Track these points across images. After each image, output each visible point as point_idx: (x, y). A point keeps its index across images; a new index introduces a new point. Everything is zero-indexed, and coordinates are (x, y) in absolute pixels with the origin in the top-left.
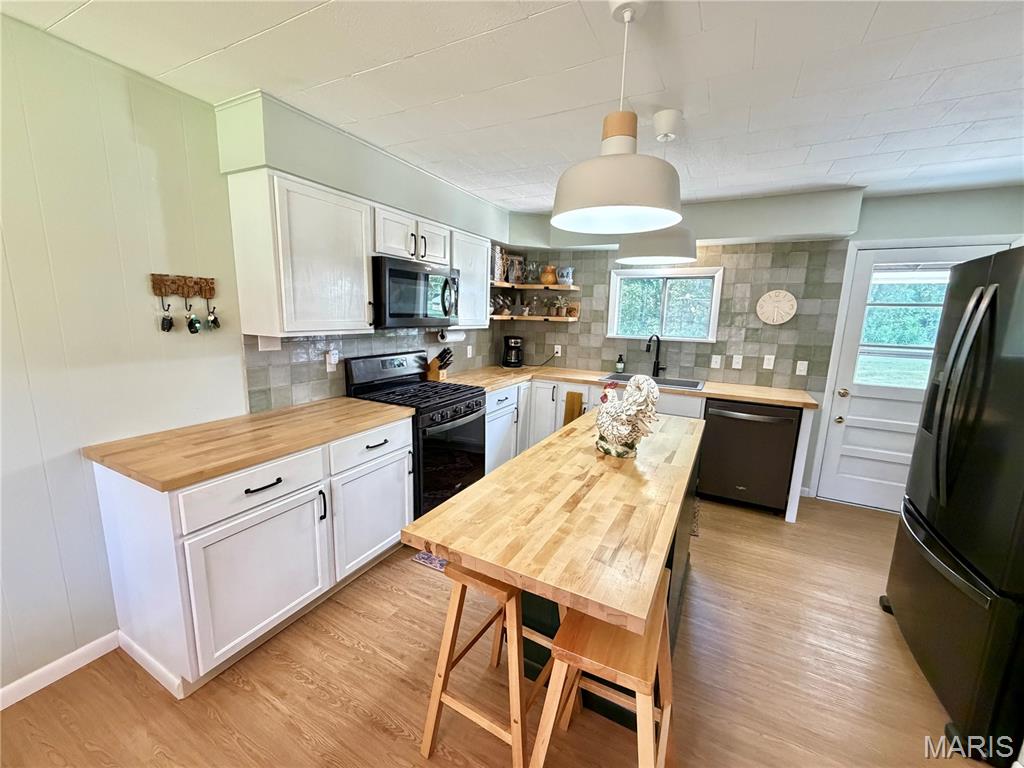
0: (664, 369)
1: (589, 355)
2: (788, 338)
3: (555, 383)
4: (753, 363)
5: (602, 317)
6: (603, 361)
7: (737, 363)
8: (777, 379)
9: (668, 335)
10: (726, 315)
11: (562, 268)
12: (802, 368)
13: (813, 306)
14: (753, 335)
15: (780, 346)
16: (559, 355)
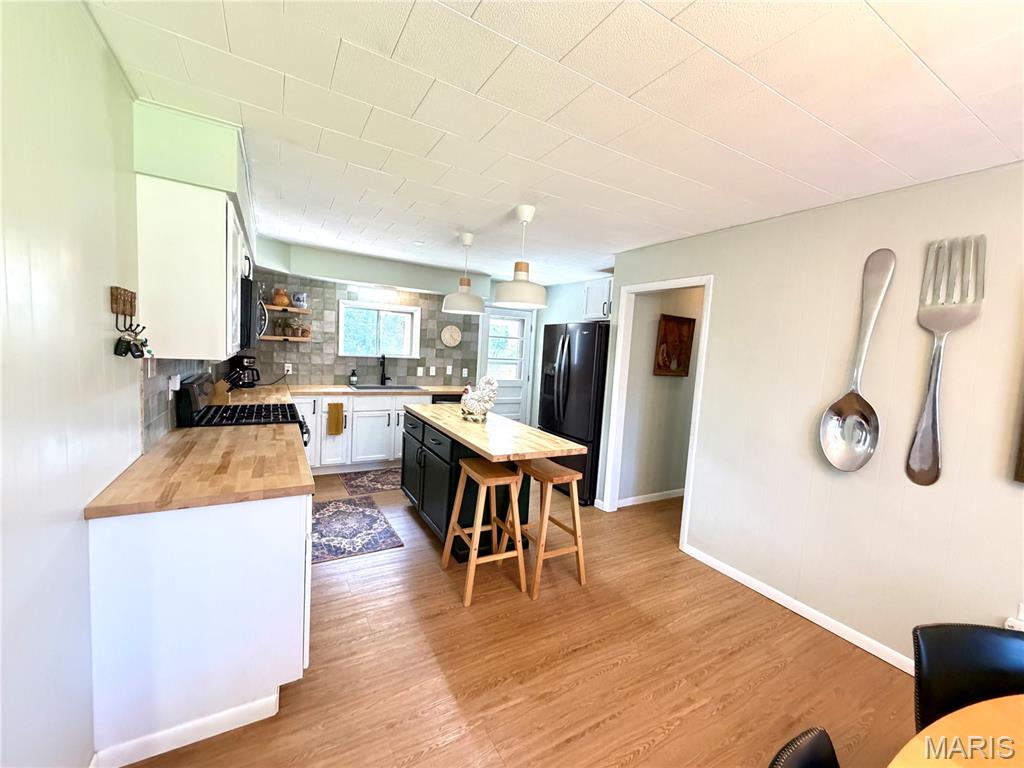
0: (389, 379)
1: (322, 371)
2: (457, 355)
3: (315, 398)
4: (441, 371)
5: (334, 338)
6: (336, 376)
7: (433, 371)
8: (453, 380)
9: (390, 352)
10: (425, 342)
11: (298, 293)
12: (465, 372)
13: (468, 336)
14: (440, 354)
15: (454, 360)
16: (290, 372)
